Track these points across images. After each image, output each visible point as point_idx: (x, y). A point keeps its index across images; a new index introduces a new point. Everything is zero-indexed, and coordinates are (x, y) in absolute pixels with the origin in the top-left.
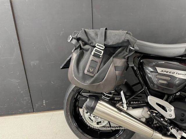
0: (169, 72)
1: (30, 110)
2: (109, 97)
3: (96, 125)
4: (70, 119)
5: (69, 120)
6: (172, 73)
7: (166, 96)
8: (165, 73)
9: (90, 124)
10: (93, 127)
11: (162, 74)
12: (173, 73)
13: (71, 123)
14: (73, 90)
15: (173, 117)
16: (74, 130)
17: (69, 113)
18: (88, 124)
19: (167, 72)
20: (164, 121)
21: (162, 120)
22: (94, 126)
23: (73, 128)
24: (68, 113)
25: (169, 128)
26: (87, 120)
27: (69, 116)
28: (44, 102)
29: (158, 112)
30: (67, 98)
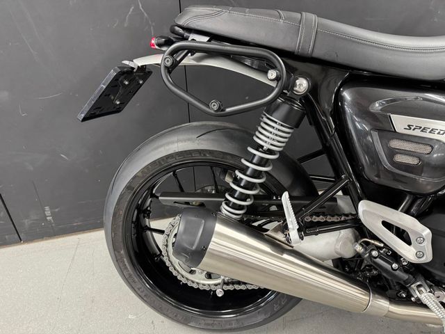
0: (429, 130)
1: (7, 237)
2: (240, 207)
3: (204, 280)
4: (129, 267)
5: (126, 268)
6: (439, 133)
7: (407, 198)
8: (418, 133)
9: (187, 279)
10: (195, 286)
11: (409, 135)
12: (442, 132)
13: (130, 276)
14: (128, 187)
15: (428, 257)
16: (143, 295)
17: (122, 252)
18: (182, 279)
19: (424, 130)
20: (400, 270)
21: (395, 266)
22: (198, 283)
23: (139, 289)
24: (119, 252)
25: (413, 286)
26: (177, 267)
27: (125, 259)
28: (48, 213)
29: (385, 244)
30: (111, 210)
